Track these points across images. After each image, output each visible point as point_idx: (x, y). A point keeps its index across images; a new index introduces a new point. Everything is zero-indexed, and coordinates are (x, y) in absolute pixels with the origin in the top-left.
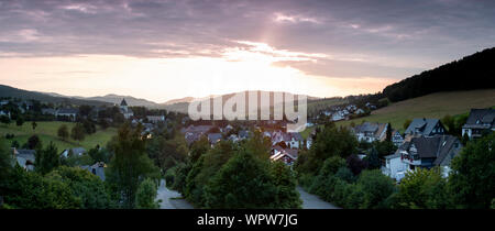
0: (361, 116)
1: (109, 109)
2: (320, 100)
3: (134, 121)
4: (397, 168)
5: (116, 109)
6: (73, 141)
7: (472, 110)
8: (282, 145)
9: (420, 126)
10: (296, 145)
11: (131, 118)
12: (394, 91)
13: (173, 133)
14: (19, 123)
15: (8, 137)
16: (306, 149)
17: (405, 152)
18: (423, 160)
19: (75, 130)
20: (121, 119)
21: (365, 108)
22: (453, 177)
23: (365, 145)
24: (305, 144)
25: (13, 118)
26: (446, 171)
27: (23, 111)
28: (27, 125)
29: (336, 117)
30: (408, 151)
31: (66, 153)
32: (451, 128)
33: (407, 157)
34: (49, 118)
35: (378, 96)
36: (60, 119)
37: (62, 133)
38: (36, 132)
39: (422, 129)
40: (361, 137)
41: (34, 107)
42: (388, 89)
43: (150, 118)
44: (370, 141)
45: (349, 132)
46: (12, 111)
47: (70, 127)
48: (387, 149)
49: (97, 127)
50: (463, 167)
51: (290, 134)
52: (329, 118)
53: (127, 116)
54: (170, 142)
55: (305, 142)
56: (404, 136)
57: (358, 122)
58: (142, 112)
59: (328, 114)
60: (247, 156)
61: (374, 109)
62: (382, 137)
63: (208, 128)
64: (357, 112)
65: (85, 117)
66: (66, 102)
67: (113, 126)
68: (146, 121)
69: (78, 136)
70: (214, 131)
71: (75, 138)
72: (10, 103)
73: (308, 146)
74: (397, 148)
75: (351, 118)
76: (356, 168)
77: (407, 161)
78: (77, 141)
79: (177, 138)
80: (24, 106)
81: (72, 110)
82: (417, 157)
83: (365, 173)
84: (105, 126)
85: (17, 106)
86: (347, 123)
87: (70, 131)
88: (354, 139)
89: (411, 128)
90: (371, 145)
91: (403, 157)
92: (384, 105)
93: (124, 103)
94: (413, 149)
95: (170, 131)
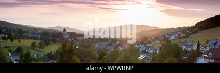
0: (184, 37)
1: (57, 33)
2: (163, 29)
3: (70, 40)
5: (60, 33)
6: (38, 49)
8: (144, 52)
9: (214, 43)
10: (152, 52)
11: (68, 38)
12: (201, 25)
13: (90, 46)
14: (12, 40)
15: (6, 47)
16: (156, 54)
17: (206, 56)
18: (216, 59)
19: (40, 43)
20: (63, 39)
21: (186, 34)
23: (186, 52)
24: (156, 51)
25: (9, 37)
27: (14, 34)
28: (16, 41)
29: (172, 38)
30: (208, 55)
31: (35, 55)
33: (208, 58)
34: (27, 38)
35: (193, 27)
36: (32, 38)
37: (33, 45)
38: (20, 44)
39: (215, 44)
40: (184, 48)
41: (19, 32)
42: (198, 24)
43: (78, 38)
44: (189, 50)
45: (178, 45)
46: (8, 34)
47: (37, 42)
48: (198, 54)
49: (51, 42)
51: (148, 46)
52: (168, 38)
53: (66, 37)
54: (87, 50)
55: (156, 50)
56: (206, 47)
57: (183, 40)
58: (73, 35)
59: (167, 36)
60: (126, 57)
61: (190, 34)
62: (195, 48)
63: (107, 43)
64: (182, 35)
65: (45, 37)
66: (35, 30)
67: (59, 42)
68: (76, 39)
69: (41, 46)
70: (110, 45)
71: (40, 48)
72: (7, 30)
73: (157, 52)
74: (202, 53)
75: (179, 38)
77: (207, 60)
78: (41, 50)
79: (91, 48)
80: (14, 32)
81: (39, 34)
82: (212, 58)
84: (55, 42)
85: (11, 32)
86: (177, 41)
87: (37, 44)
88: (180, 48)
89: (210, 43)
90: (189, 52)
91: (205, 58)
92: (196, 32)
93: (65, 30)
94: (211, 54)
95: (88, 45)
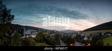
4: (85, 39)
5: (54, 31)
7: (93, 33)
20: (55, 32)
22: (92, 40)
23: (82, 36)
26: (91, 39)
32: (91, 35)
34: (47, 32)
37: (49, 34)
38: (46, 33)
39: (88, 35)
42: (84, 30)
45: (80, 35)
47: (50, 33)
48: (84, 37)
50: (93, 39)
53: (56, 32)
56: (86, 35)
58: (57, 32)
61: (82, 32)
62: (84, 35)
63: (64, 34)
66: (49, 30)
69: (50, 34)
76: (81, 39)
83: (82, 39)
84: (53, 33)
94: (87, 37)
